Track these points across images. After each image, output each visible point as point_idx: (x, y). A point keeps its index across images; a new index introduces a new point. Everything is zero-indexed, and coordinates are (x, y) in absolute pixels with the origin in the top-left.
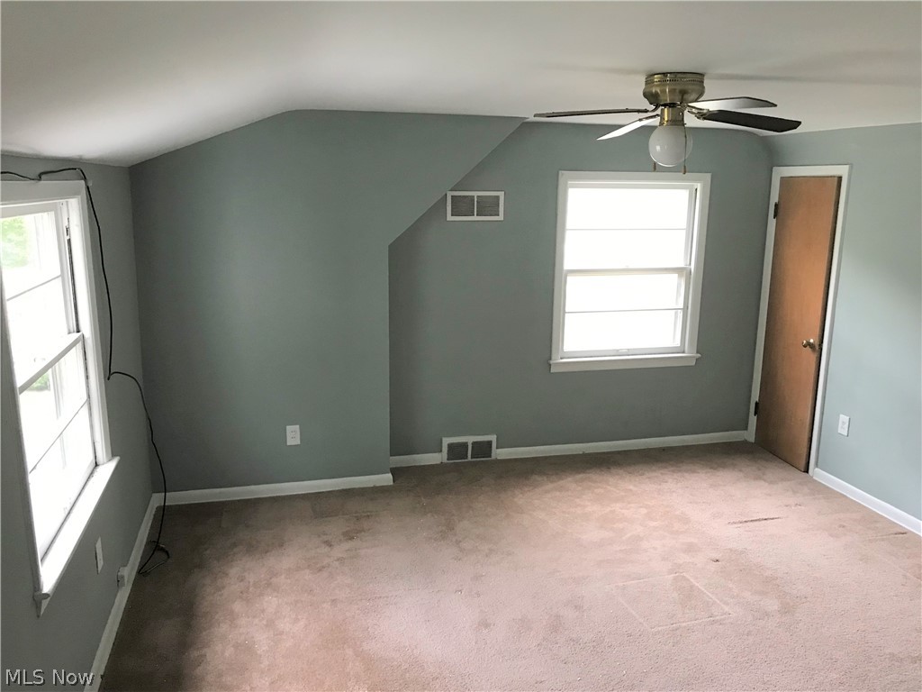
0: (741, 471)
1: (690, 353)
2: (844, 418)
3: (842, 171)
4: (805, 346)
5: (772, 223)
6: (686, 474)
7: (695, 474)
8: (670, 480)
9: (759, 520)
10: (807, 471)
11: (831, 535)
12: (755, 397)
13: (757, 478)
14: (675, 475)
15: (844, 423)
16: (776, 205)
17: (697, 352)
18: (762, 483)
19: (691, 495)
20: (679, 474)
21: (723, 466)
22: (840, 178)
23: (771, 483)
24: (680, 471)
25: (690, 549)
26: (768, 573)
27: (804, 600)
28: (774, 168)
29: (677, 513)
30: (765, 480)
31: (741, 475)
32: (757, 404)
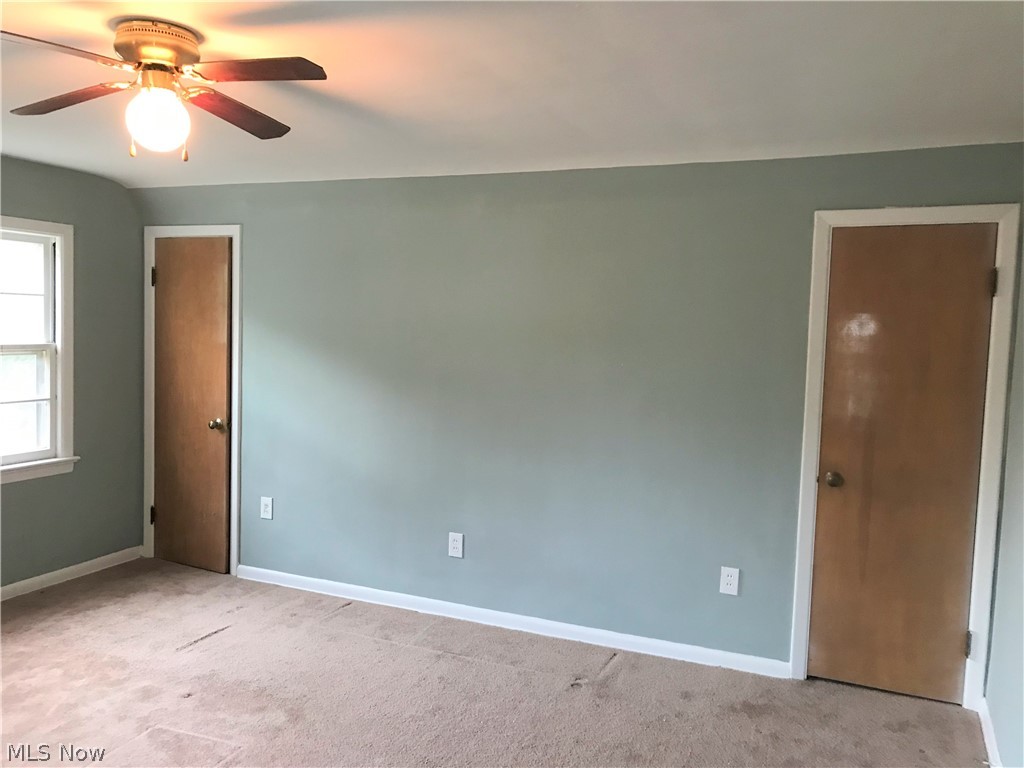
0: (156, 590)
1: (64, 455)
2: (266, 501)
3: (233, 231)
4: (212, 428)
5: (150, 292)
6: (90, 612)
7: (102, 609)
8: (72, 625)
9: (209, 635)
10: (228, 571)
11: (289, 626)
12: (149, 500)
13: (180, 593)
14: (77, 618)
15: (266, 505)
16: (153, 271)
17: (75, 455)
18: (188, 596)
19: (112, 633)
20: (81, 615)
21: (134, 591)
22: (231, 240)
23: (198, 593)
24: (79, 612)
25: (147, 694)
26: (253, 686)
27: (305, 699)
28: (146, 228)
29: (105, 659)
30: (188, 593)
31: (158, 595)
32: (152, 509)
